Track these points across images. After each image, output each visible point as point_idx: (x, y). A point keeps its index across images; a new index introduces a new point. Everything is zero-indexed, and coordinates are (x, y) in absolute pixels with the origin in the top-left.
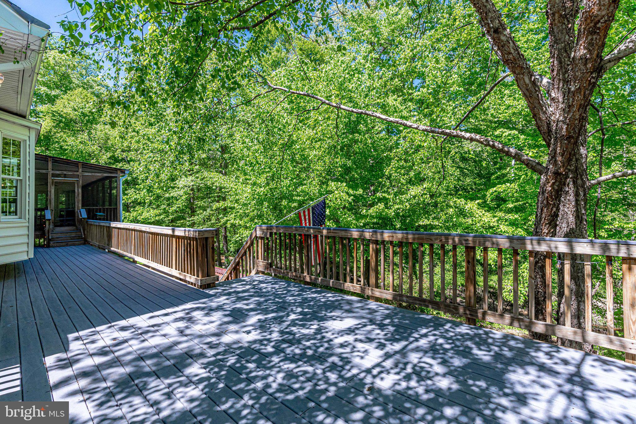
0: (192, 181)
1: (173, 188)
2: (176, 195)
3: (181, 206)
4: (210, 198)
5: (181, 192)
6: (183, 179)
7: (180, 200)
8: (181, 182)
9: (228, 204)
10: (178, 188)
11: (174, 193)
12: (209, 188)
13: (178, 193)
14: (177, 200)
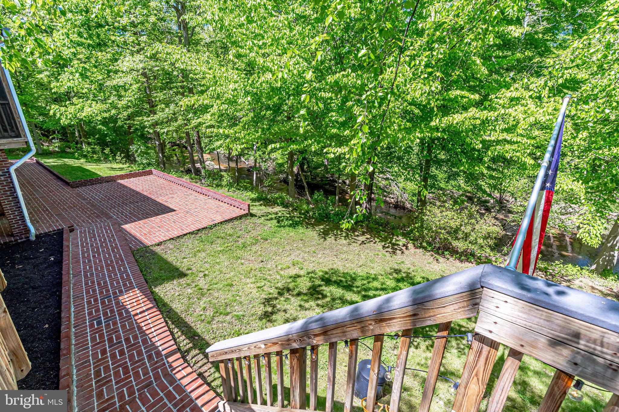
0: (141, 61)
1: (116, 72)
2: (121, 83)
3: (132, 99)
4: (171, 89)
5: (129, 79)
6: (127, 59)
7: (130, 91)
8: (125, 63)
9: (204, 100)
10: (123, 72)
11: (117, 81)
12: (169, 74)
13: (125, 79)
14: (126, 90)
